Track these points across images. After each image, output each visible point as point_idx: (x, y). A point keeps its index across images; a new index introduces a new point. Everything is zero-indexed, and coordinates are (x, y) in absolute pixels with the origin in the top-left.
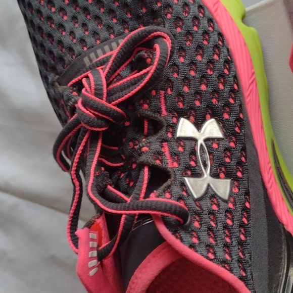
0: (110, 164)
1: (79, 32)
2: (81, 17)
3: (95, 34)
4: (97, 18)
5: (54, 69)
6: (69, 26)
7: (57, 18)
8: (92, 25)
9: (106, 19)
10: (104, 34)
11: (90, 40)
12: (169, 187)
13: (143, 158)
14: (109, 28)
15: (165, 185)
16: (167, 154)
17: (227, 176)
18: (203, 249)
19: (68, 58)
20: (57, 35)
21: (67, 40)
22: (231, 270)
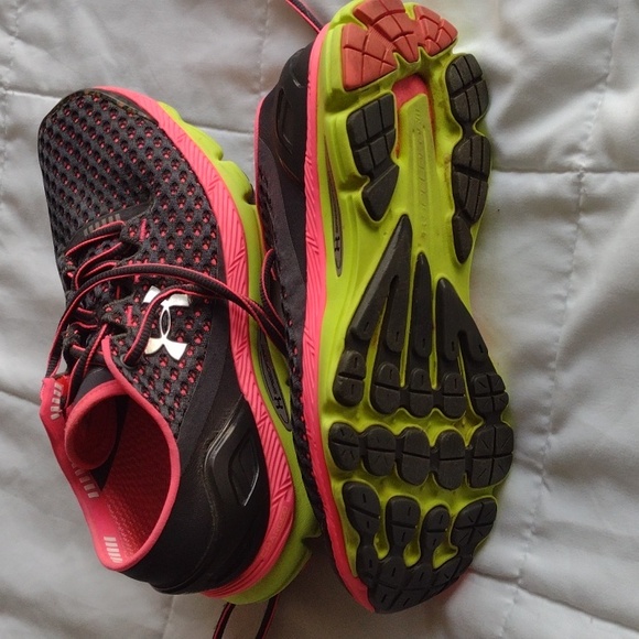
0: (85, 326)
1: (84, 206)
2: (88, 192)
3: (97, 208)
4: (100, 192)
5: (63, 240)
6: (77, 199)
7: (68, 191)
8: (95, 200)
9: (107, 194)
10: (103, 209)
11: (92, 214)
12: (124, 338)
13: (105, 317)
14: (109, 203)
15: (121, 335)
16: (129, 315)
17: (184, 341)
18: (165, 411)
19: (73, 230)
20: (66, 207)
21: (74, 213)
22: (170, 426)
